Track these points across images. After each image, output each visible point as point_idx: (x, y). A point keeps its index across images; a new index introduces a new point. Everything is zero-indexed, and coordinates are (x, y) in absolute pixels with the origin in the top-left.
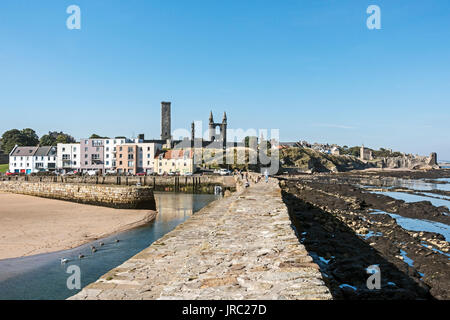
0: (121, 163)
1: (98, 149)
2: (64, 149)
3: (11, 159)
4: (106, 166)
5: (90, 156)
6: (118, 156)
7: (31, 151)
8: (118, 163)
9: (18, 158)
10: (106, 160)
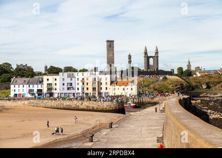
0: (87, 89)
1: (71, 80)
2: (48, 80)
3: (12, 86)
4: (77, 91)
5: (66, 84)
6: (85, 84)
7: (25, 81)
8: (85, 89)
9: (17, 86)
10: (77, 87)
